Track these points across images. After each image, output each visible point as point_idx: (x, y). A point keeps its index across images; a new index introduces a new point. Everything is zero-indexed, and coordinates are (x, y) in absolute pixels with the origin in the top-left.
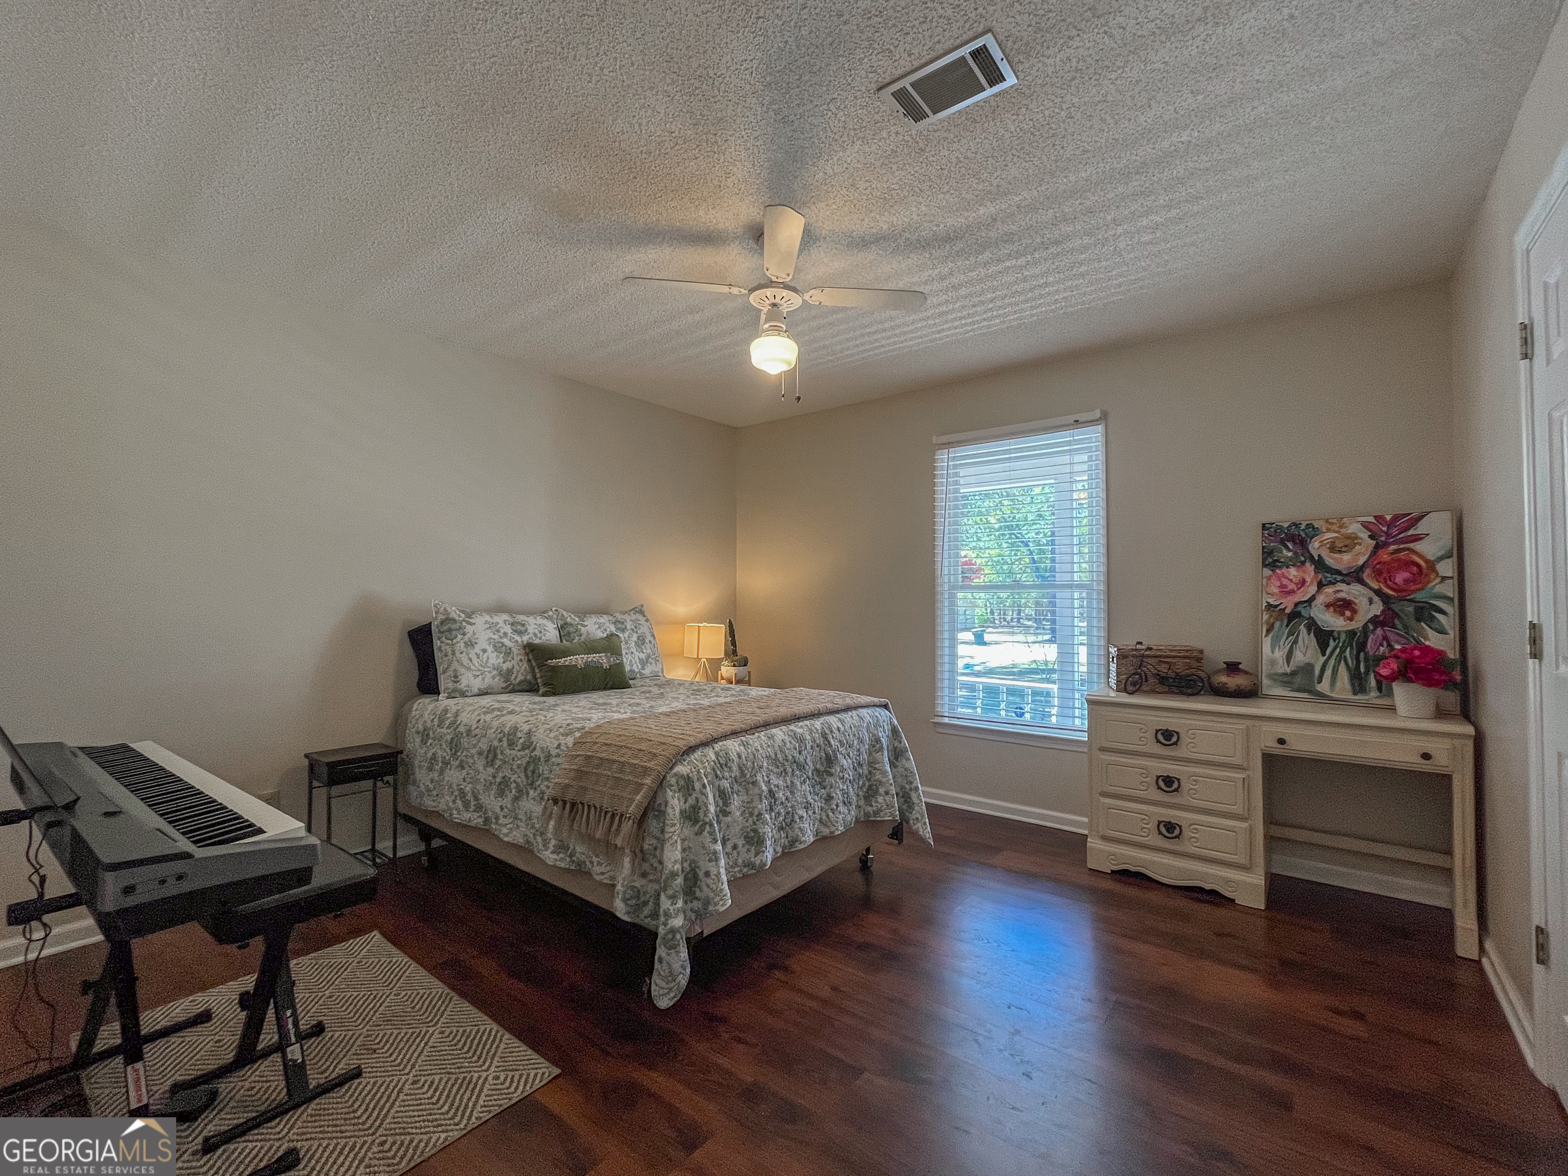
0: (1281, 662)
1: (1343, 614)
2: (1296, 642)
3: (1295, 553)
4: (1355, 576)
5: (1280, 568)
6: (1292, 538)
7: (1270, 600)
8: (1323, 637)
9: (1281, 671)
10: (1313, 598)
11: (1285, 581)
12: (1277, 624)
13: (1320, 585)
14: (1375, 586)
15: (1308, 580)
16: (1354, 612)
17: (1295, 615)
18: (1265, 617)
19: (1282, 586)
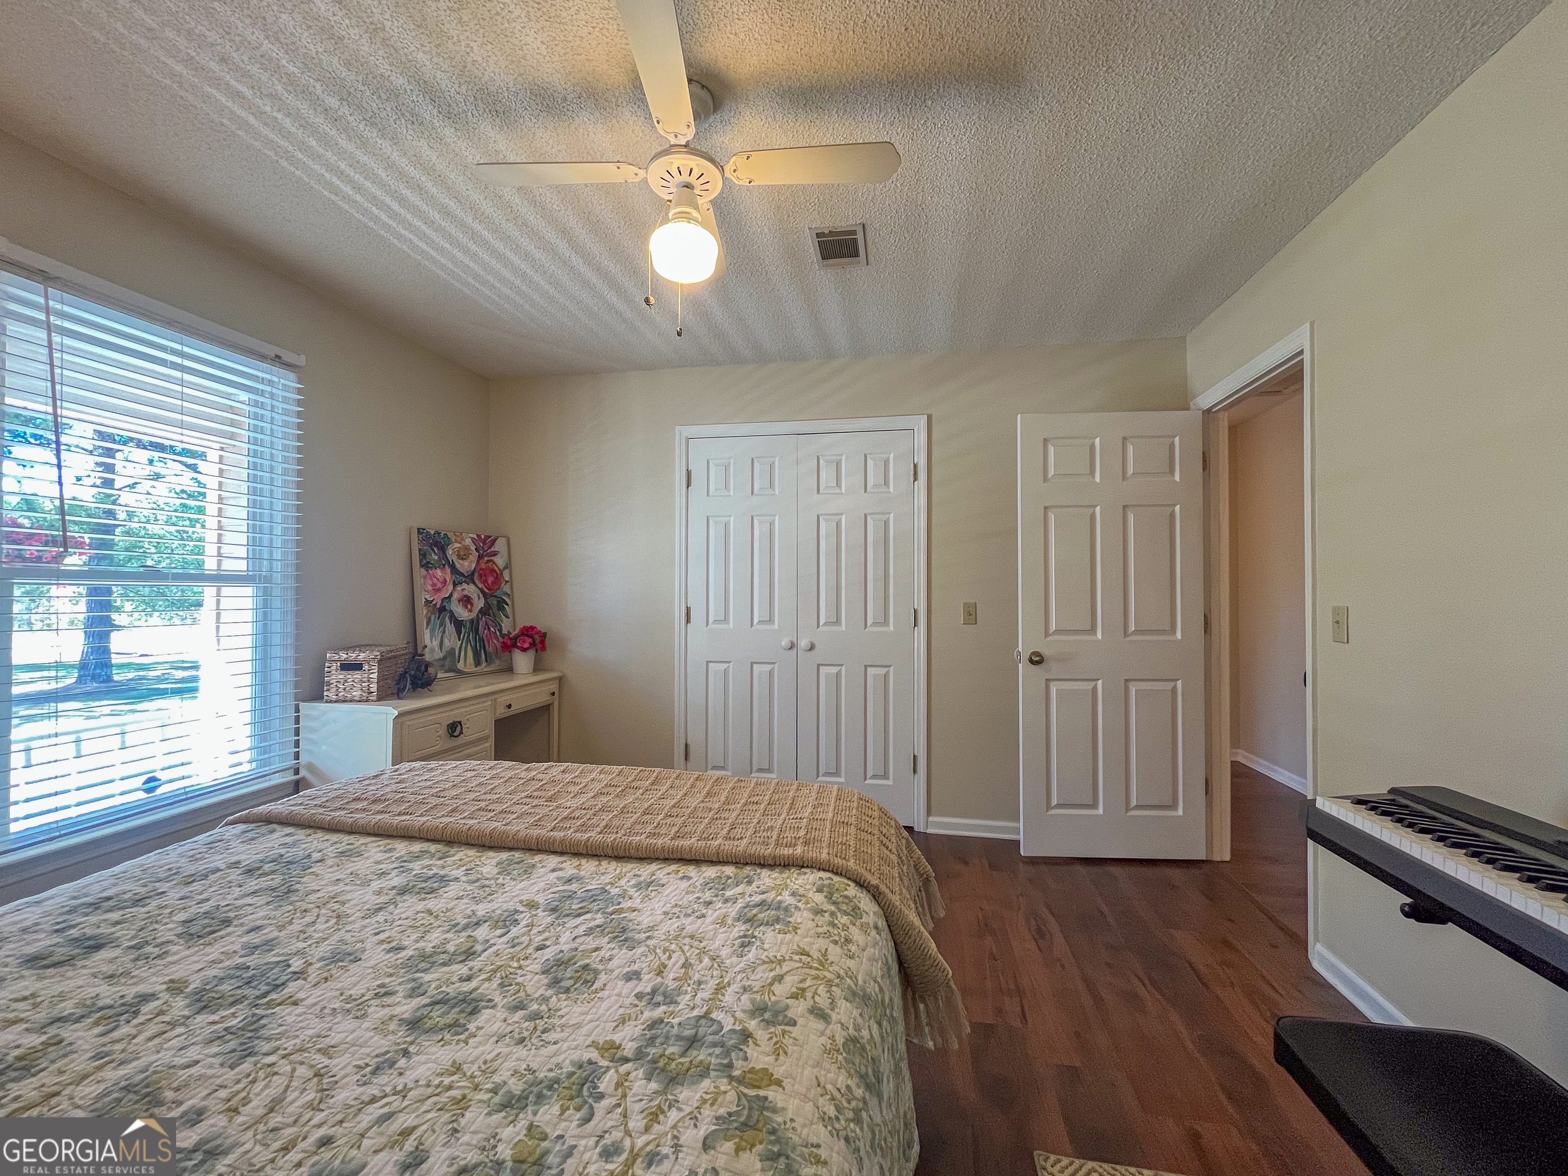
0: (437, 649)
1: (467, 607)
2: (444, 632)
3: (439, 558)
4: (470, 578)
5: (431, 568)
6: (436, 544)
7: (427, 597)
8: (458, 624)
9: (437, 657)
10: (451, 595)
11: (435, 581)
12: (433, 617)
13: (455, 585)
14: (480, 585)
15: (448, 580)
16: (472, 605)
17: (442, 609)
18: (425, 612)
19: (434, 585)
